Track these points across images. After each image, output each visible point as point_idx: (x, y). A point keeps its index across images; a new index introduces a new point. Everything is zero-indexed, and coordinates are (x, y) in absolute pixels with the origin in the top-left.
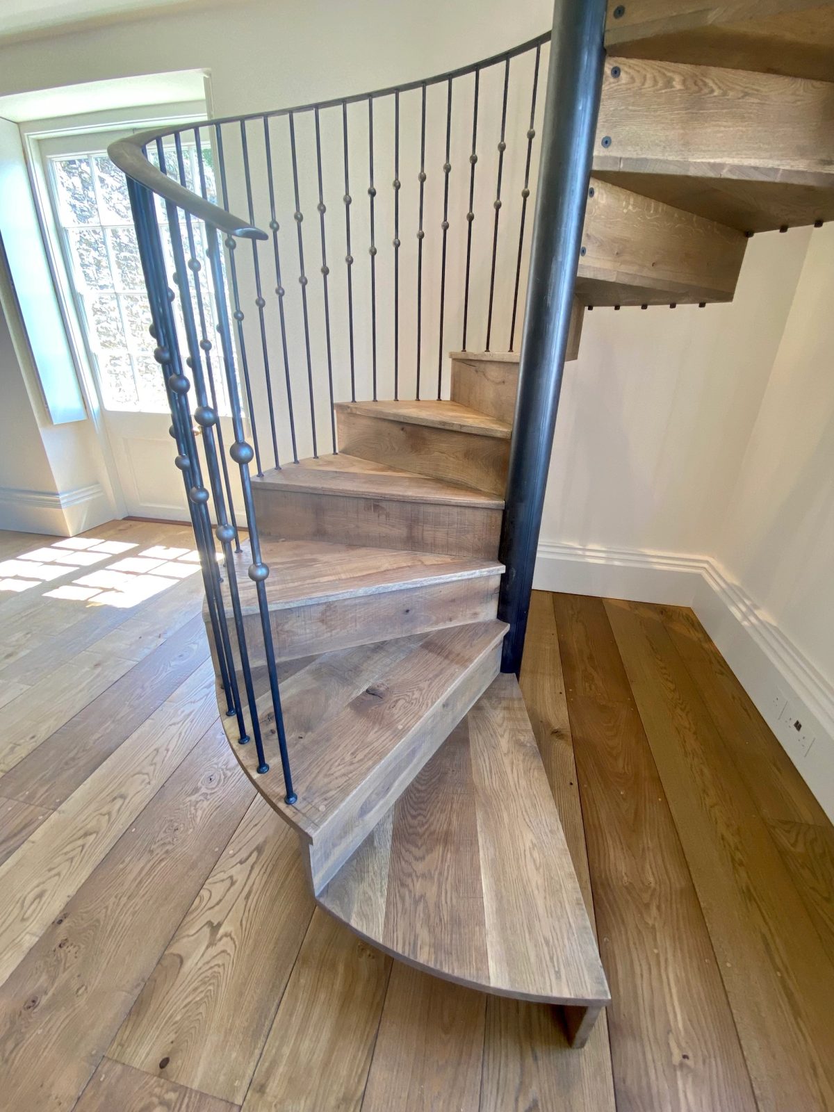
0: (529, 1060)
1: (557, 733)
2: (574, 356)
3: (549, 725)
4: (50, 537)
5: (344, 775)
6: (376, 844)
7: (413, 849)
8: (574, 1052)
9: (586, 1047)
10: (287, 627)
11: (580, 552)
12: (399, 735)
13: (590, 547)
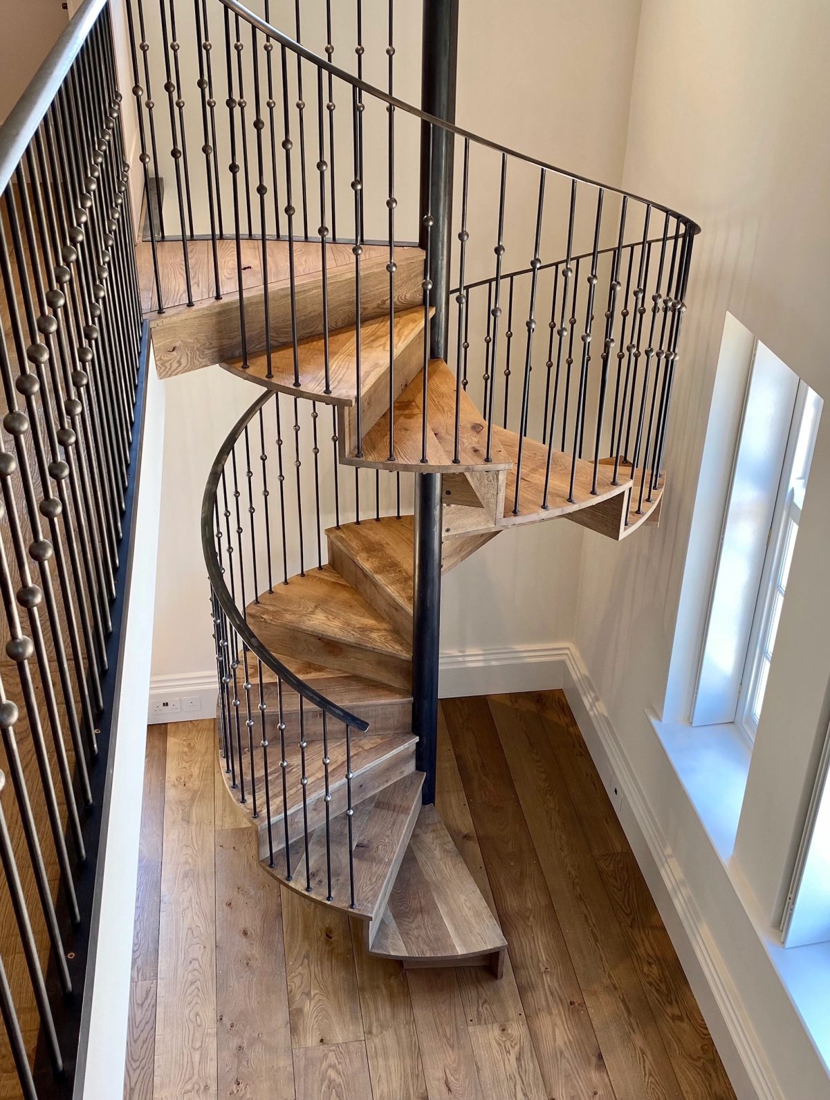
0: (480, 989)
1: (467, 837)
3: (460, 832)
5: (371, 890)
6: (387, 923)
7: (406, 919)
8: (499, 981)
9: (504, 978)
10: (296, 820)
12: (388, 864)
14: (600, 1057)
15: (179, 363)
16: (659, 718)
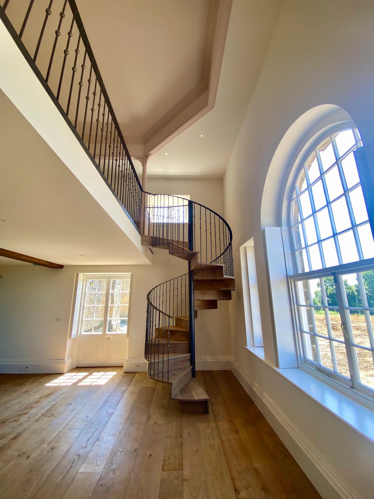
2: (197, 317)
4: (61, 374)
6: (178, 394)
7: (183, 393)
11: (205, 359)
13: (207, 357)
14: (237, 431)
15: (145, 243)
16: (247, 346)
